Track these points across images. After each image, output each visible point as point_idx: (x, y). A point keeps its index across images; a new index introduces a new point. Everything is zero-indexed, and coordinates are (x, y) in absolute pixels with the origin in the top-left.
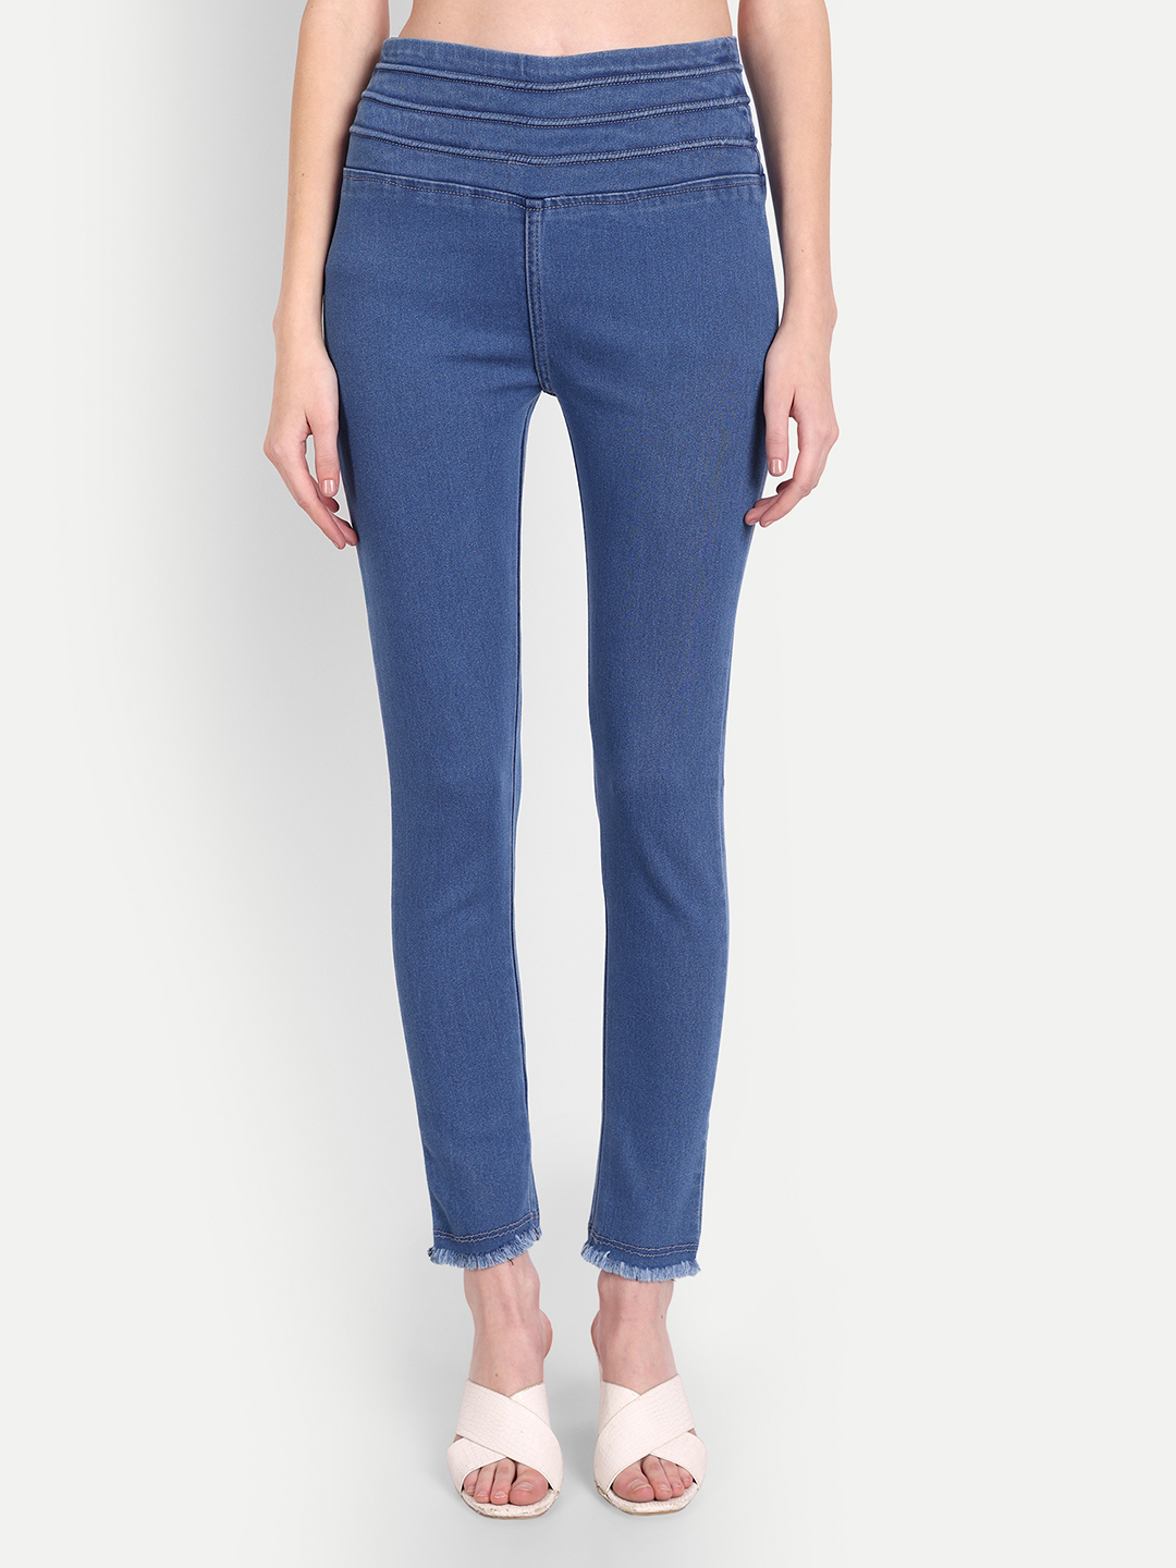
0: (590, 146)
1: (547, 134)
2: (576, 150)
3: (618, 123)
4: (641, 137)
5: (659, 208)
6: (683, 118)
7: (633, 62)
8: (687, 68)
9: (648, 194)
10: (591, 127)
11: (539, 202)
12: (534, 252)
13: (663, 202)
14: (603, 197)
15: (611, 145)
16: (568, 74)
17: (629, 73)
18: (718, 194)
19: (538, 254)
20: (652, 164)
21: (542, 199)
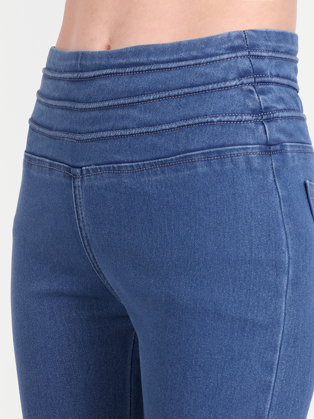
0: (111, 124)
1: (85, 115)
2: (103, 128)
3: (132, 105)
4: (148, 117)
5: (160, 177)
6: (183, 101)
7: (149, 54)
8: (196, 58)
9: (151, 165)
10: (112, 109)
11: (78, 170)
12: (80, 211)
13: (163, 172)
14: (118, 167)
15: (126, 123)
16: (103, 63)
17: (143, 64)
18: (210, 165)
19: (83, 213)
20: (155, 139)
21: (81, 167)
